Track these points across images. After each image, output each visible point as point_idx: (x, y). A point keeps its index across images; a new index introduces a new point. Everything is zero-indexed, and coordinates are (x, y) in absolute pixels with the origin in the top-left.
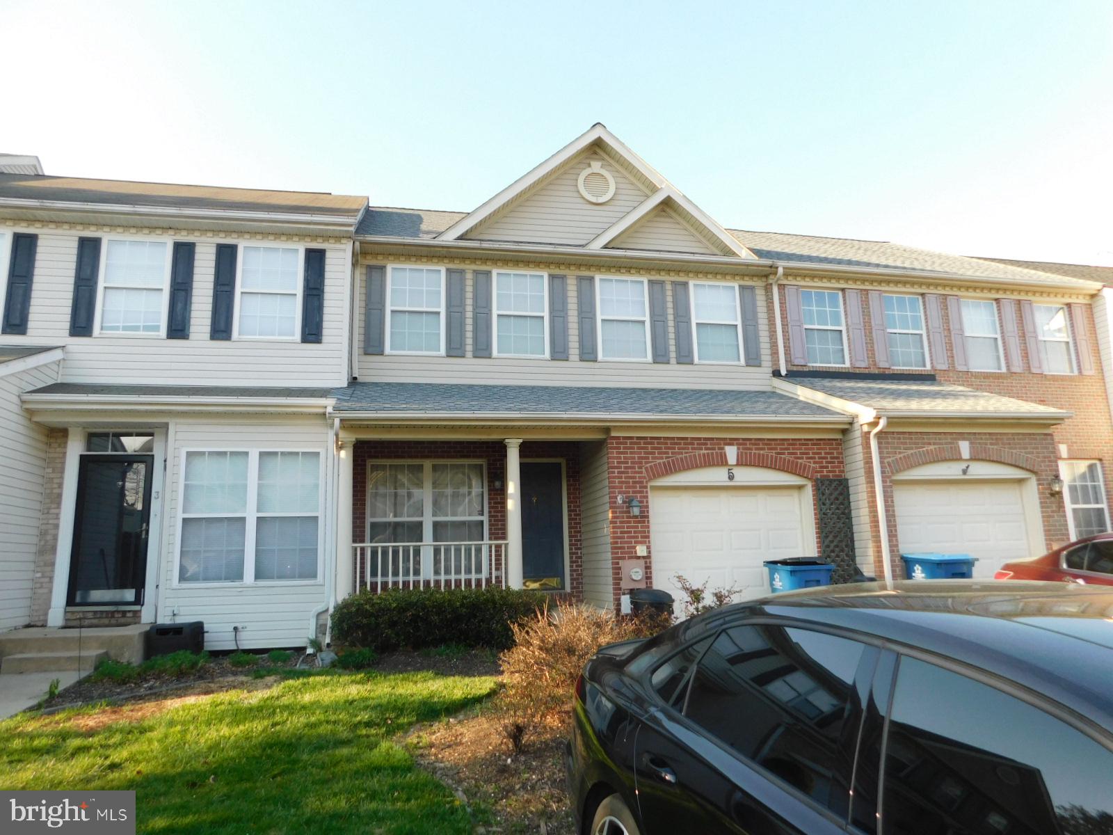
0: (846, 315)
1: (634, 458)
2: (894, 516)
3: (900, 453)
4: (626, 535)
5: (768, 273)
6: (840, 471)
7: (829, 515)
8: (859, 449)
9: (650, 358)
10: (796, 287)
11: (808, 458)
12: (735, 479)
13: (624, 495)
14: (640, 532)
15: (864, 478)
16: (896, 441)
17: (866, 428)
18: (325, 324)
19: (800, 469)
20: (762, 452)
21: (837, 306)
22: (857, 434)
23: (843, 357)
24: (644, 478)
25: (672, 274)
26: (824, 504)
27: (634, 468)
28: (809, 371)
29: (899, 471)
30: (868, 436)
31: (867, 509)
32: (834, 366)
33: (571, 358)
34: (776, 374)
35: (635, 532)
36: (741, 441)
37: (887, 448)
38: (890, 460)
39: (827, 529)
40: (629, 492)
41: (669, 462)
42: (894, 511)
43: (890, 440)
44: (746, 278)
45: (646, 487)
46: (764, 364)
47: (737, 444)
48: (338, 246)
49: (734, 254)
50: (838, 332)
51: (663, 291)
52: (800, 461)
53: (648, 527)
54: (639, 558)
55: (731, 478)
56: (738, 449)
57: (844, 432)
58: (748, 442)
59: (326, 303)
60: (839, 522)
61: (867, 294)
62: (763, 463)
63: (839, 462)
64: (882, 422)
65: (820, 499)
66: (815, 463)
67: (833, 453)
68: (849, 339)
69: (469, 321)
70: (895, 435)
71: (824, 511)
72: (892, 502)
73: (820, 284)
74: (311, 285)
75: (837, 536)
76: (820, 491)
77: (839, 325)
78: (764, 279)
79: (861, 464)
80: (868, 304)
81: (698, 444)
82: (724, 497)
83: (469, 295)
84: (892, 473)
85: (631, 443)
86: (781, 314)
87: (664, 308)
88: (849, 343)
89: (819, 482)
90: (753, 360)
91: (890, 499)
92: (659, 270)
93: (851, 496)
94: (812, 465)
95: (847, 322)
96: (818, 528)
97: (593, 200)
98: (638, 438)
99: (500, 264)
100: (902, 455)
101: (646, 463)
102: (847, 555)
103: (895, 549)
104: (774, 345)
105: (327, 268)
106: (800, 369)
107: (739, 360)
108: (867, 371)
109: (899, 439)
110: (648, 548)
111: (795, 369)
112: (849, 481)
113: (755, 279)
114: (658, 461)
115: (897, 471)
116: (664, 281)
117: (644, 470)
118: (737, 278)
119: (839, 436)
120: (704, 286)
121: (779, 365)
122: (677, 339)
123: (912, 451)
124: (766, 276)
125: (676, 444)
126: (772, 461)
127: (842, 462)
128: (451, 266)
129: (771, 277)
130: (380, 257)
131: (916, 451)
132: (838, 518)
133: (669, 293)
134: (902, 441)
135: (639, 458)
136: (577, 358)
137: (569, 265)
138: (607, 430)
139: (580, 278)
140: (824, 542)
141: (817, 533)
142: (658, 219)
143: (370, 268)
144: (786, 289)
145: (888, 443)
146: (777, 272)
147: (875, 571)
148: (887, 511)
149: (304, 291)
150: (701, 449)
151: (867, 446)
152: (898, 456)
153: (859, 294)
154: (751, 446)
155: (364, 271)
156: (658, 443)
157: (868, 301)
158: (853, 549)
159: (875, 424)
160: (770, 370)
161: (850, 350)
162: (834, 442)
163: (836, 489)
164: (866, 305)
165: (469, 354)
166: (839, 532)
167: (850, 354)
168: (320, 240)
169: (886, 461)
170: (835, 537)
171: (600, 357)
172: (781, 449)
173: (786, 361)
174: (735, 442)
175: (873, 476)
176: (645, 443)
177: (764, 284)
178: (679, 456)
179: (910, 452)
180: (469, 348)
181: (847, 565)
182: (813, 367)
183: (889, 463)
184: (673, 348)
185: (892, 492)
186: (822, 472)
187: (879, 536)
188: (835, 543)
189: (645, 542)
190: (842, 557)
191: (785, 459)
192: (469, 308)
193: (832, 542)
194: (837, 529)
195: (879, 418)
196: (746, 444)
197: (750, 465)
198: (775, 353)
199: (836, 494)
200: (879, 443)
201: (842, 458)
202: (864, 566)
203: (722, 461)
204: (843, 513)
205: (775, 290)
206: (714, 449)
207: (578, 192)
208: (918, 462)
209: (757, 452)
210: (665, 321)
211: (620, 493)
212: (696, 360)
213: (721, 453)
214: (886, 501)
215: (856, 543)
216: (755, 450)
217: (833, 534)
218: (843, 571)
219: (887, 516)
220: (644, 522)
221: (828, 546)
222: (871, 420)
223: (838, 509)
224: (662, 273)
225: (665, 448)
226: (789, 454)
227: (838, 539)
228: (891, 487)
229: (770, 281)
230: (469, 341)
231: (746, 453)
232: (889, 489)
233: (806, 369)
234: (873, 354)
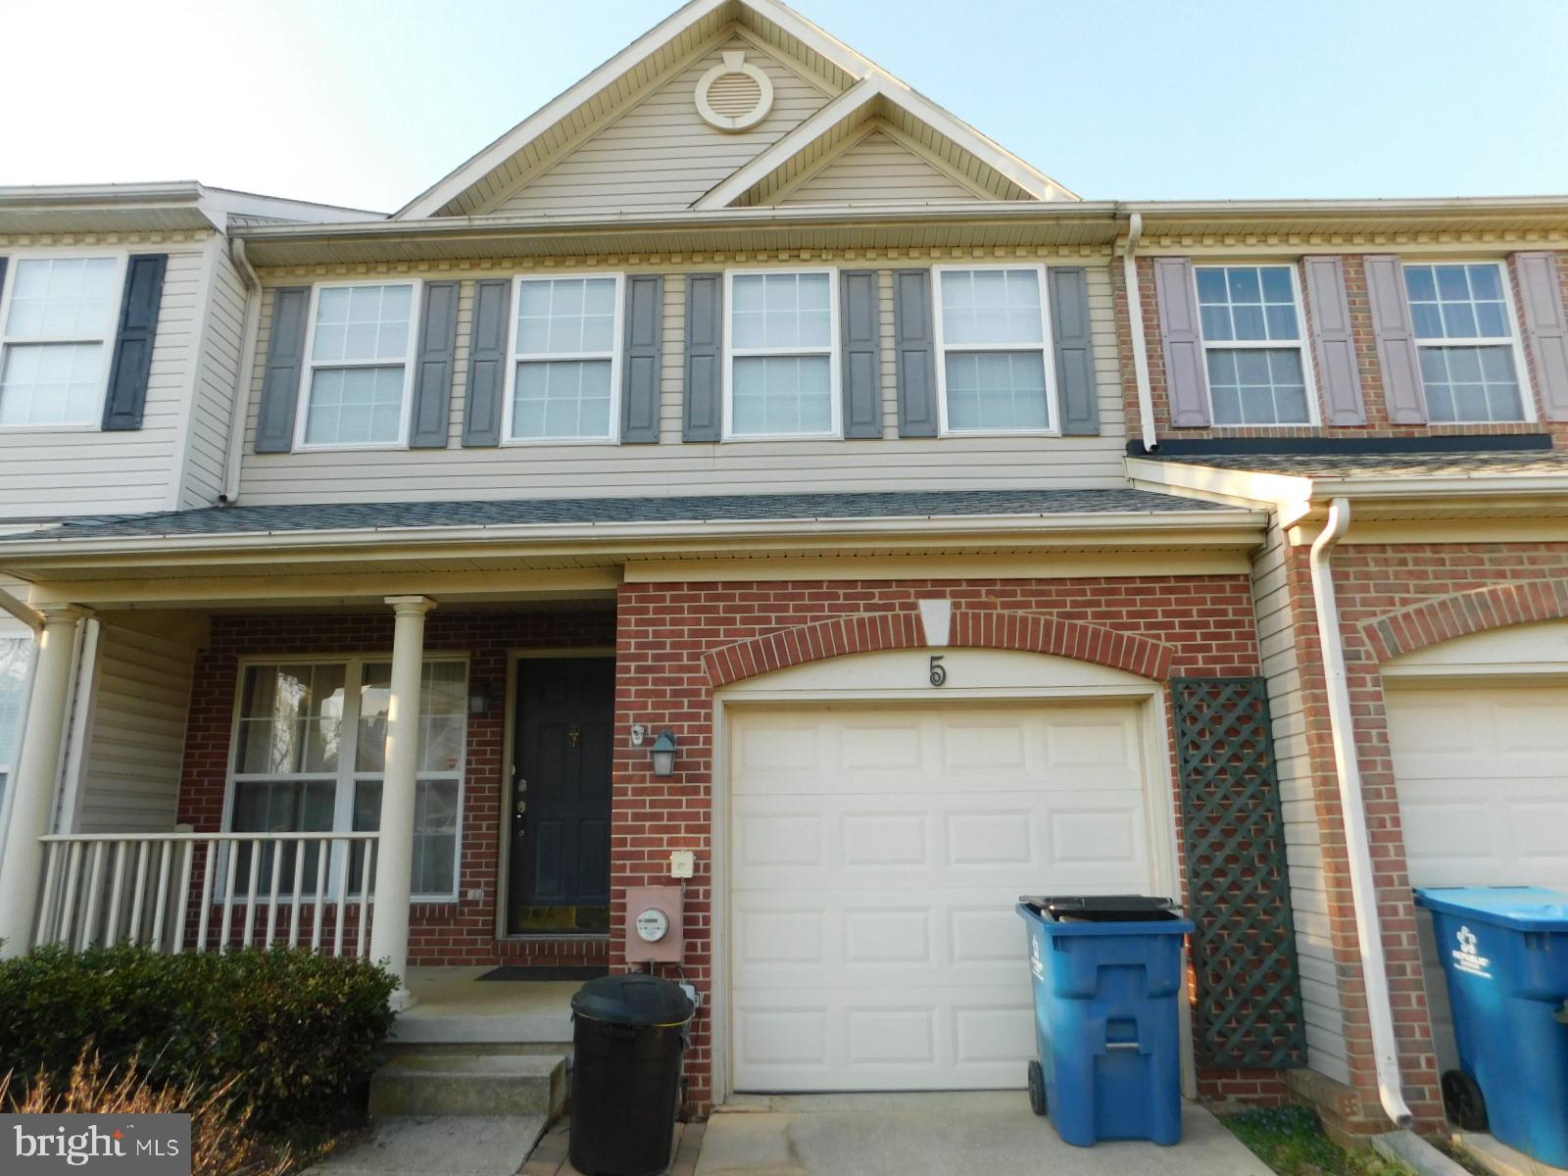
0: (1308, 312)
1: (681, 634)
2: (1390, 779)
3: (1404, 602)
4: (647, 824)
5: (1112, 232)
6: (1242, 659)
7: (1211, 774)
8: (1284, 597)
9: (837, 429)
10: (1181, 260)
11: (1149, 626)
12: (949, 683)
13: (650, 725)
14: (685, 816)
15: (1296, 673)
16: (1391, 569)
17: (1296, 537)
18: (151, 395)
19: (1128, 653)
20: (1021, 612)
21: (1290, 298)
22: (1279, 557)
23: (1305, 405)
24: (704, 681)
25: (892, 254)
26: (1196, 746)
27: (678, 657)
28: (1216, 440)
29: (1402, 652)
30: (1303, 557)
31: (1306, 760)
32: (1279, 426)
33: (665, 438)
34: (1136, 449)
35: (671, 817)
36: (964, 587)
37: (1365, 589)
38: (1374, 621)
39: (1205, 813)
40: (661, 717)
41: (767, 643)
42: (1388, 765)
43: (1373, 568)
44: (1063, 251)
45: (708, 705)
46: (1105, 430)
47: (954, 595)
48: (190, 246)
49: (1022, 195)
50: (1292, 354)
51: (872, 289)
52: (1126, 634)
53: (708, 804)
54: (678, 881)
55: (938, 679)
56: (956, 606)
57: (1255, 555)
58: (983, 590)
59: (157, 354)
60: (1239, 794)
61: (1361, 265)
62: (1023, 638)
63: (1239, 635)
64: (1337, 514)
65: (1184, 734)
66: (1170, 638)
67: (1224, 613)
68: (1316, 365)
69: (461, 379)
70: (1390, 554)
71: (1194, 763)
72: (1384, 738)
73: (1240, 250)
74: (132, 322)
75: (1235, 831)
76: (1185, 712)
77: (1295, 336)
78: (1107, 251)
79: (1288, 638)
80: (1363, 287)
81: (847, 597)
82: (930, 731)
83: (465, 328)
84: (1383, 659)
85: (674, 599)
86: (1144, 319)
87: (873, 325)
88: (1318, 375)
89: (1180, 687)
90: (1079, 422)
91: (1374, 732)
92: (862, 250)
93: (1275, 724)
94: (1163, 643)
95: (1310, 328)
96: (1179, 809)
97: (726, 123)
98: (693, 585)
99: (528, 263)
100: (1410, 609)
101: (709, 645)
102: (1265, 885)
103: (1395, 874)
104: (1129, 385)
105: (167, 289)
106: (1194, 435)
107: (1047, 425)
108: (1364, 434)
109: (1403, 562)
110: (698, 855)
111: (1180, 436)
112: (1271, 684)
113: (1085, 251)
114: (741, 640)
115: (1397, 654)
116: (875, 271)
117: (702, 662)
118: (1042, 252)
119: (1241, 568)
120: (965, 274)
121: (1139, 429)
122: (902, 386)
123: (1443, 597)
124: (1110, 243)
125: (792, 597)
126: (1047, 634)
127: (1251, 636)
128: (434, 276)
129: (1120, 242)
130: (300, 271)
131: (1459, 595)
132: (1239, 783)
133: (886, 294)
134: (1411, 567)
135: (693, 633)
136: (677, 437)
137: (667, 255)
138: (617, 567)
139: (693, 279)
140: (1194, 846)
141: (1179, 822)
142: (867, 149)
143: (282, 292)
144: (1157, 267)
145: (1367, 576)
146: (1129, 226)
147: (1333, 938)
148: (1363, 765)
149: (118, 334)
150: (856, 608)
151: (1302, 583)
152: (1399, 611)
153: (1339, 266)
154: (992, 599)
155: (270, 298)
156: (744, 597)
157: (1364, 280)
158: (1283, 867)
159: (1313, 523)
160: (1122, 443)
161: (1319, 389)
162: (1228, 584)
163: (1230, 706)
164: (1358, 287)
165: (455, 442)
166: (1241, 820)
167: (1320, 397)
168: (156, 238)
169: (1360, 624)
170: (1228, 833)
171: (727, 433)
172: (1074, 604)
173: (1157, 420)
174: (948, 589)
175: (1322, 667)
176: (709, 598)
177: (1105, 261)
178: (795, 628)
179: (1435, 599)
180: (456, 430)
181: (1266, 912)
182: (1224, 429)
183: (1369, 630)
184: (891, 407)
185: (1381, 711)
186: (1195, 661)
187: (1342, 838)
188: (1228, 851)
189: (696, 842)
190: (1247, 890)
191: (1084, 629)
192: (463, 354)
193: (1217, 846)
194: (1232, 814)
195: (1328, 503)
196: (977, 594)
197: (987, 646)
198: (1132, 404)
199: (1230, 719)
200: (1338, 578)
201: (1251, 624)
202: (1309, 917)
203: (912, 639)
204: (1250, 770)
205: (1130, 268)
206: (890, 607)
207: (697, 113)
208: (1465, 625)
209: (1006, 612)
210: (874, 353)
211: (638, 719)
212: (944, 428)
213: (907, 618)
214: (1360, 737)
215: (1290, 850)
216: (1003, 608)
217: (1221, 826)
218: (1252, 927)
219: (1365, 781)
220: (696, 791)
221: (1207, 859)
222: (1304, 509)
223: (1236, 757)
224: (871, 254)
225: (762, 609)
226: (1096, 615)
227: (1238, 838)
228: (1378, 696)
229: (1119, 252)
230: (457, 417)
231: (976, 617)
232: (1371, 704)
233: (1206, 436)
234: (1381, 396)
